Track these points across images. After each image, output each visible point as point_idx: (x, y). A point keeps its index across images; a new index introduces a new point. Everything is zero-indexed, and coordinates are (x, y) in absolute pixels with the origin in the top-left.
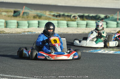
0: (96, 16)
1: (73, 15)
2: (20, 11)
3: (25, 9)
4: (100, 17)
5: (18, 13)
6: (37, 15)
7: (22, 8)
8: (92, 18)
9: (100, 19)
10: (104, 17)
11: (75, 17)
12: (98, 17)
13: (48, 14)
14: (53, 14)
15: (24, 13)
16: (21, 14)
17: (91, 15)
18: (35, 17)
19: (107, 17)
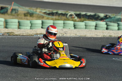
0: (95, 15)
1: (70, 14)
2: (8, 8)
3: (14, 5)
4: (99, 16)
5: (6, 10)
6: (28, 13)
7: (11, 4)
8: (91, 17)
9: (100, 18)
10: (104, 16)
11: (72, 16)
12: (96, 16)
13: (40, 12)
14: (44, 11)
15: (12, 10)
16: (9, 11)
17: (89, 14)
18: (26, 15)
19: (108, 16)
